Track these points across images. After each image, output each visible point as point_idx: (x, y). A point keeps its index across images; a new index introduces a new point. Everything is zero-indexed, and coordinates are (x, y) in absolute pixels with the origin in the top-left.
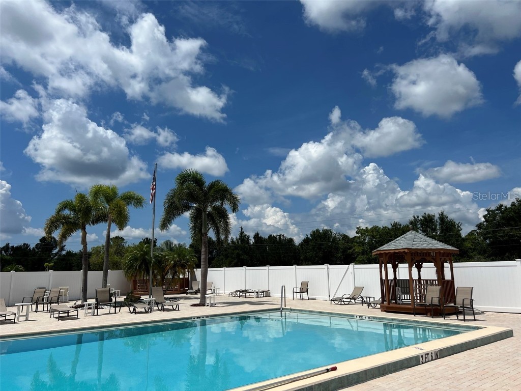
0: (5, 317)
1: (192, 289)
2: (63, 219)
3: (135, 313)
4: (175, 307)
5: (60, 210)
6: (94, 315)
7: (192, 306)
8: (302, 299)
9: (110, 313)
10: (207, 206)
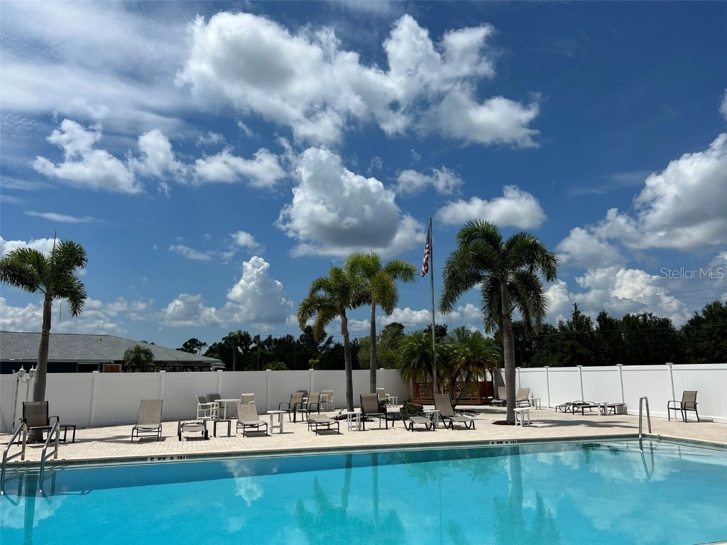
0: (258, 427)
1: (497, 398)
2: (318, 302)
3: (413, 430)
4: (468, 424)
5: (314, 291)
6: (359, 430)
7: (494, 423)
8: (686, 421)
9: (380, 429)
10: (507, 274)
